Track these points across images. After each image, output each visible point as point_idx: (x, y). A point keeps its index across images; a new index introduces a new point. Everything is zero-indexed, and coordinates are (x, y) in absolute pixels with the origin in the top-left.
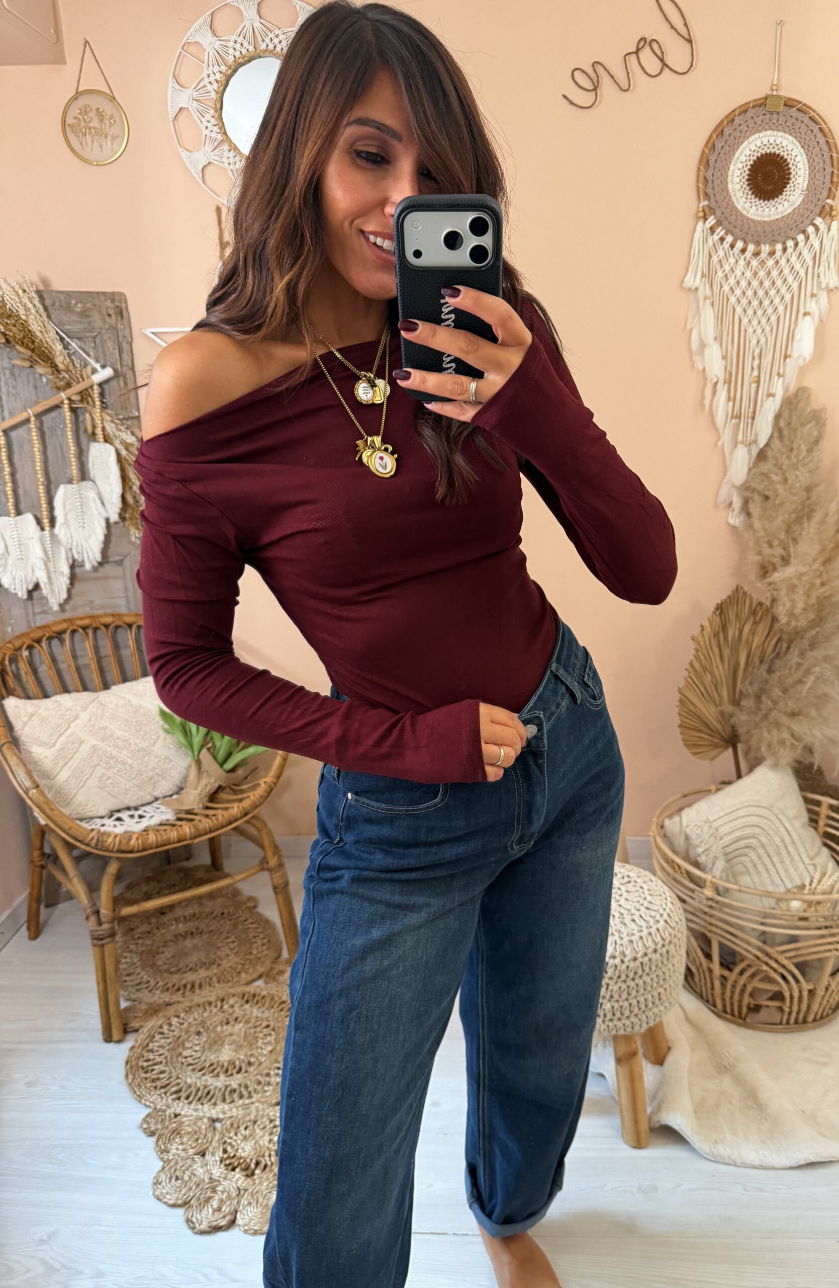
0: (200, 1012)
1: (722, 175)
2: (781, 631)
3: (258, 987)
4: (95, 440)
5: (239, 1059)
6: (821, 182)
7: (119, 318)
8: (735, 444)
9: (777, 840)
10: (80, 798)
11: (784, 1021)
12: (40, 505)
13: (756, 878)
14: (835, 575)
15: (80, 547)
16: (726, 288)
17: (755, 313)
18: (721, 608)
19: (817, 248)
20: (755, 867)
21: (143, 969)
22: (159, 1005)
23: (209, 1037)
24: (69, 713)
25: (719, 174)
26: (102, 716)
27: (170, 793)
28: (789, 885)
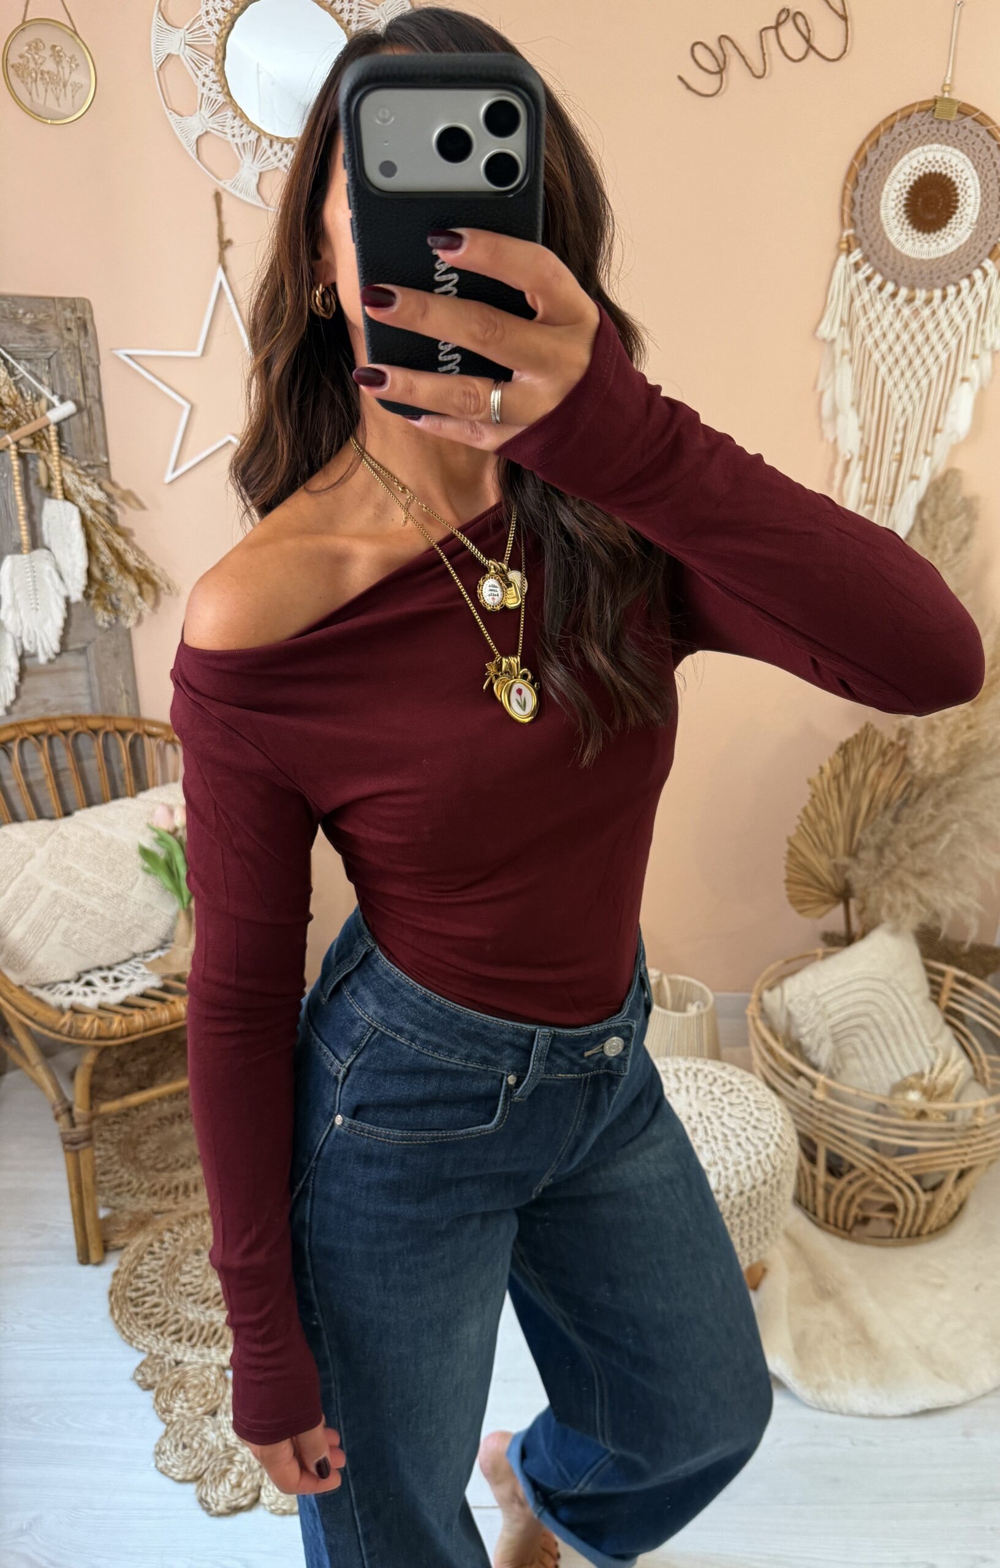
0: (199, 1223)
1: (873, 197)
2: (915, 776)
4: (51, 497)
6: (995, 215)
7: (82, 333)
10: (40, 959)
15: (32, 635)
16: (869, 341)
17: (902, 374)
18: (845, 748)
19: (984, 298)
20: (866, 1048)
21: (122, 1166)
22: (146, 1215)
25: (870, 195)
26: (64, 853)
27: (152, 948)
28: (905, 1073)
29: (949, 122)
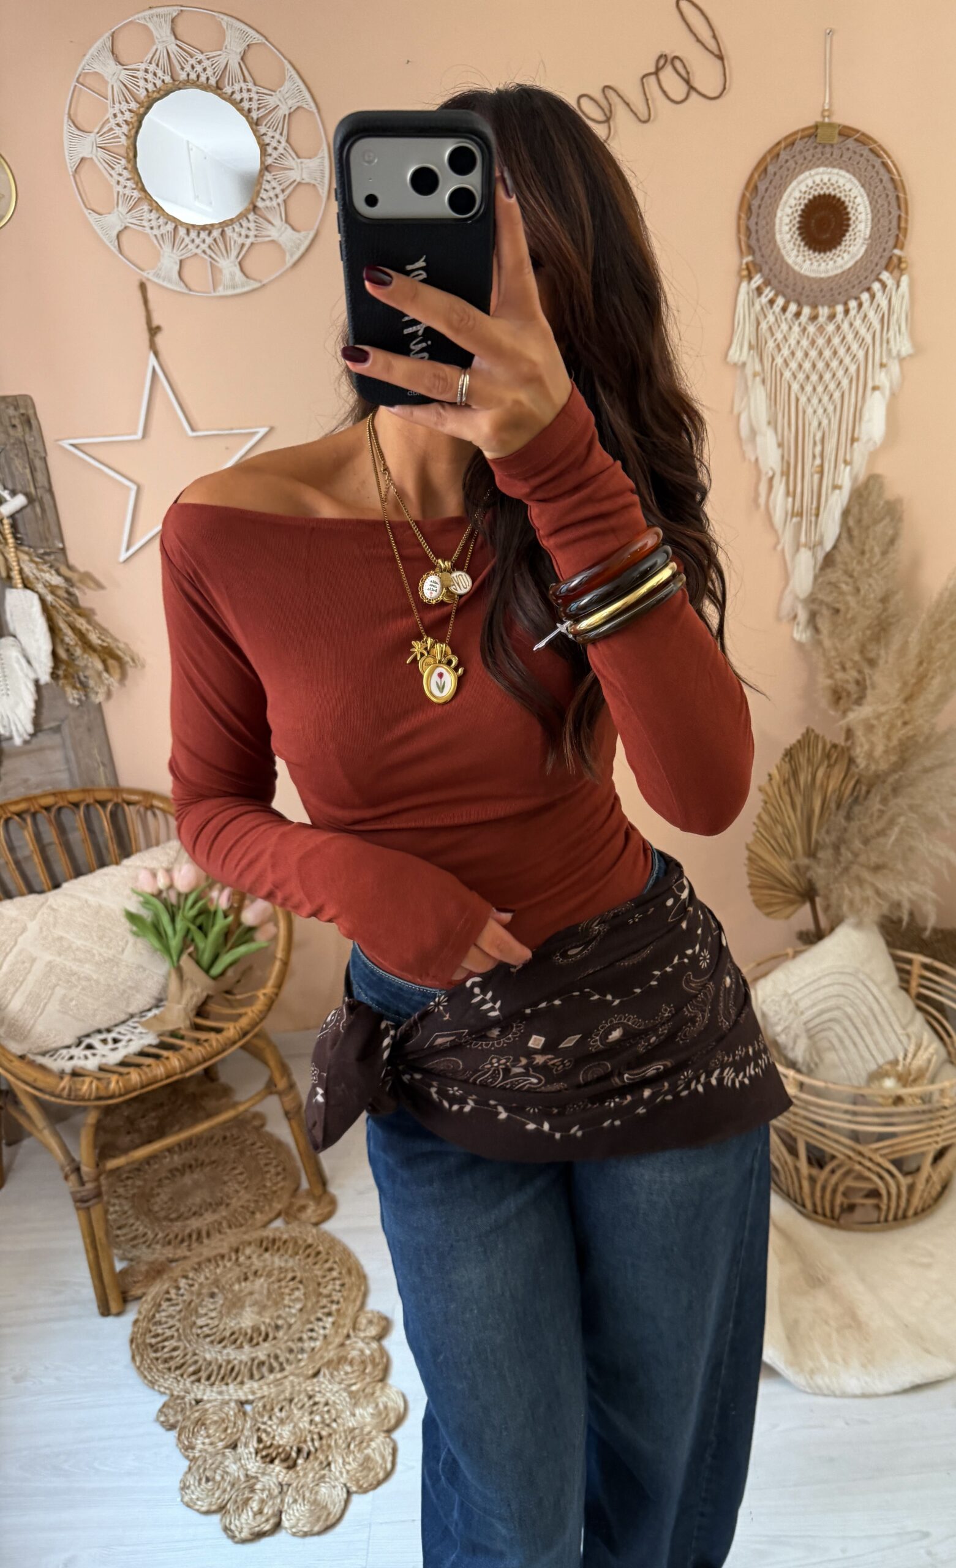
0: (212, 1267)
1: (767, 224)
2: (860, 775)
3: (277, 1229)
5: (264, 1323)
6: (885, 228)
7: (27, 429)
8: (797, 547)
9: (864, 1009)
10: (40, 1028)
13: (843, 1055)
14: (919, 713)
15: (5, 720)
16: (779, 361)
17: (814, 389)
18: (789, 754)
19: (884, 308)
20: (841, 1041)
21: (137, 1219)
22: (162, 1264)
23: (226, 1298)
24: (14, 925)
25: (764, 221)
26: (55, 925)
27: (148, 1007)
28: (881, 1061)
29: (832, 146)
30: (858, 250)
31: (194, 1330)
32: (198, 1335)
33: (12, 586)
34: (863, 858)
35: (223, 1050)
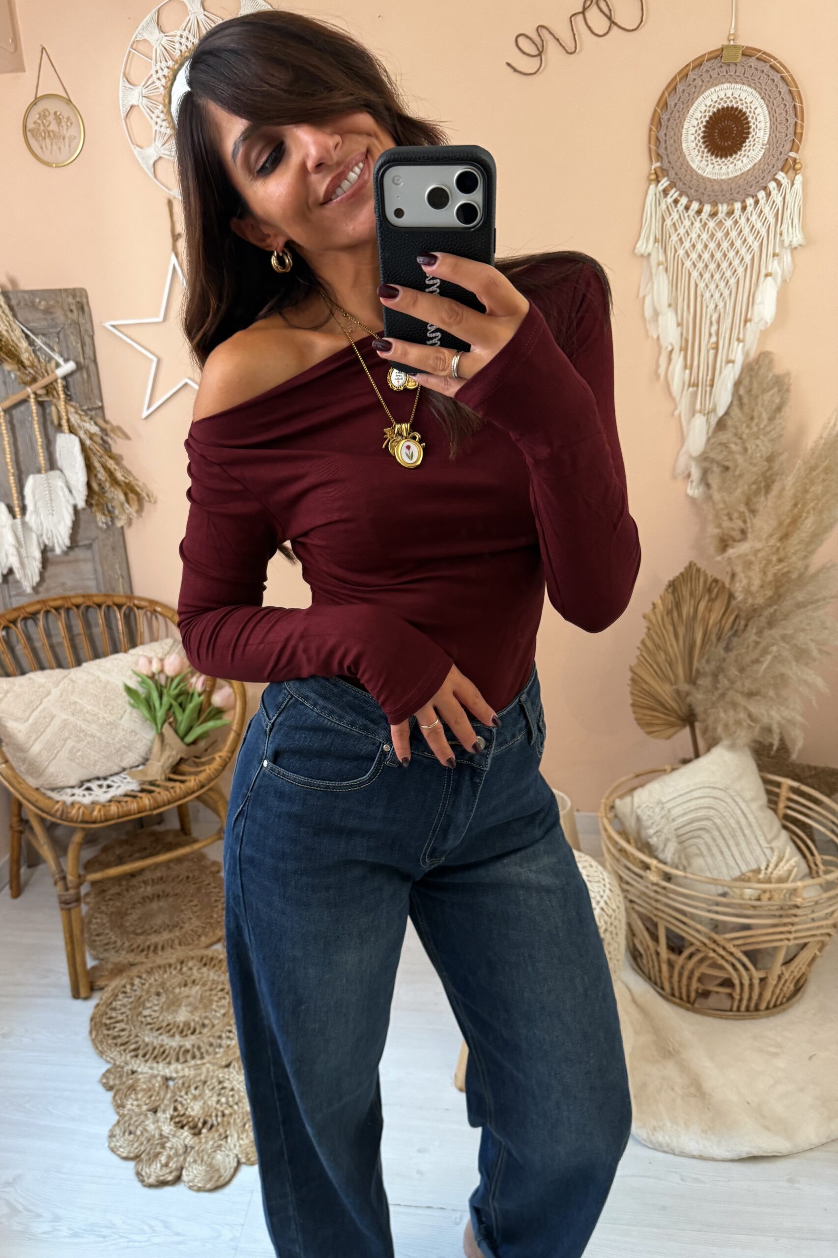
0: (161, 973)
1: (675, 134)
2: (739, 609)
3: (216, 950)
5: (194, 1020)
6: (784, 134)
7: (81, 313)
8: (693, 413)
9: (732, 822)
10: (51, 769)
11: (735, 1008)
12: (12, 495)
13: (709, 860)
14: (793, 551)
15: (50, 533)
16: (681, 252)
17: (712, 276)
18: (673, 586)
19: (780, 205)
20: (709, 849)
21: (112, 930)
22: (124, 965)
23: (167, 998)
24: (41, 689)
25: (672, 133)
26: (72, 692)
27: (137, 764)
28: (744, 869)
30: (757, 155)
31: (140, 1018)
32: (142, 1022)
33: (62, 432)
34: (738, 684)
35: (185, 797)
